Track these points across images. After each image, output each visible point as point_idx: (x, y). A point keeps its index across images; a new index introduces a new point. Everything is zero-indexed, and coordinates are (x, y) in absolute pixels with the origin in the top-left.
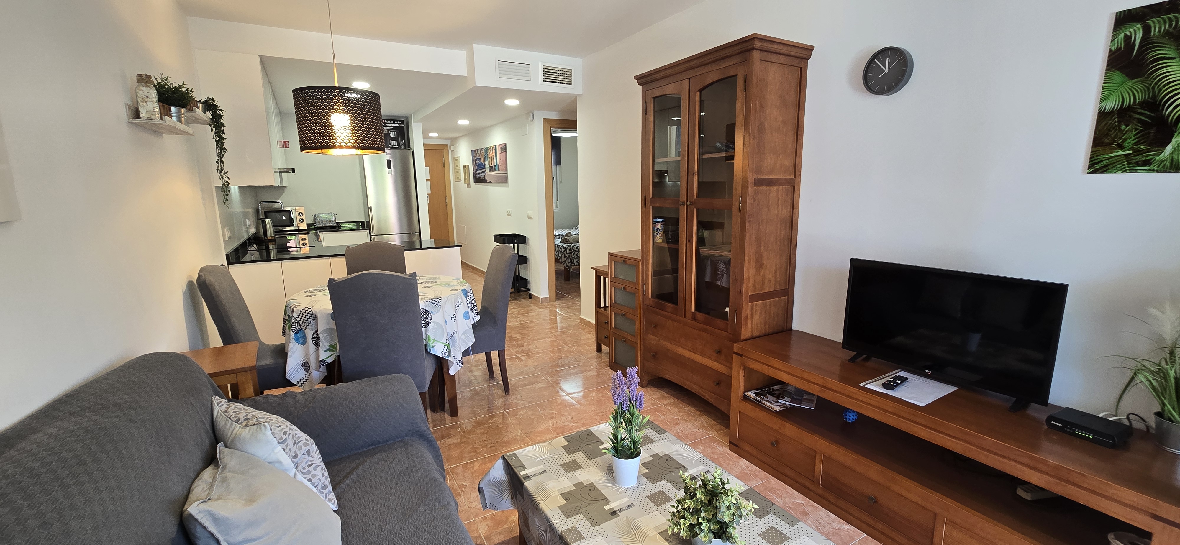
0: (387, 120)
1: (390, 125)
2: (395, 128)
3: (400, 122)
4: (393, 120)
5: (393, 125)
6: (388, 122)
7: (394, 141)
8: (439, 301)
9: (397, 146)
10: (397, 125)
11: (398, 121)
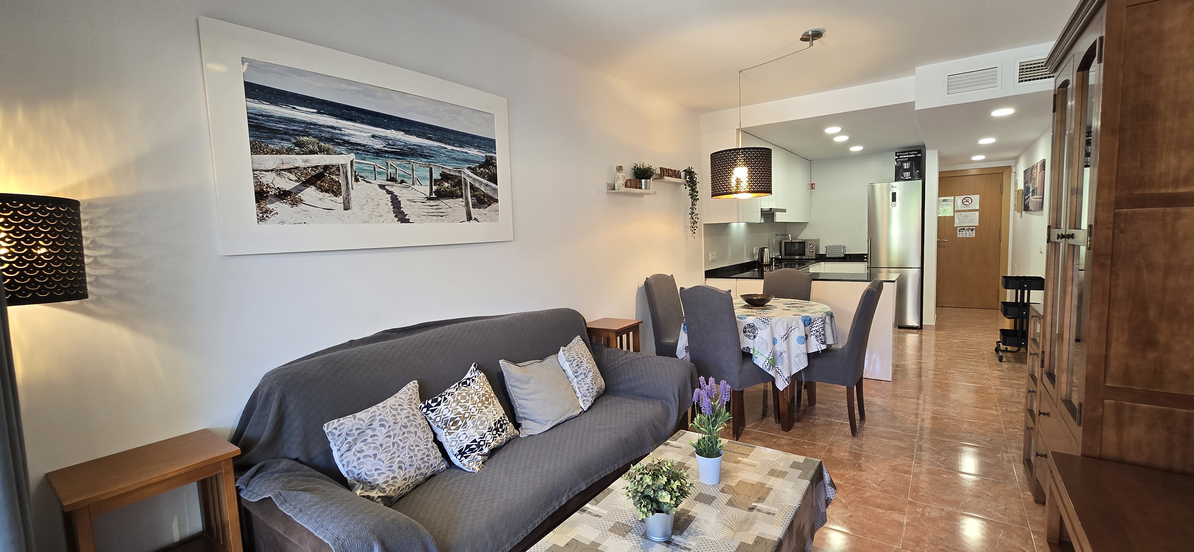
0: (902, 152)
1: (905, 156)
2: (910, 159)
3: (917, 152)
4: (909, 151)
5: (907, 156)
6: (903, 154)
7: (907, 173)
8: (769, 320)
9: (910, 178)
10: (913, 156)
11: (914, 151)
